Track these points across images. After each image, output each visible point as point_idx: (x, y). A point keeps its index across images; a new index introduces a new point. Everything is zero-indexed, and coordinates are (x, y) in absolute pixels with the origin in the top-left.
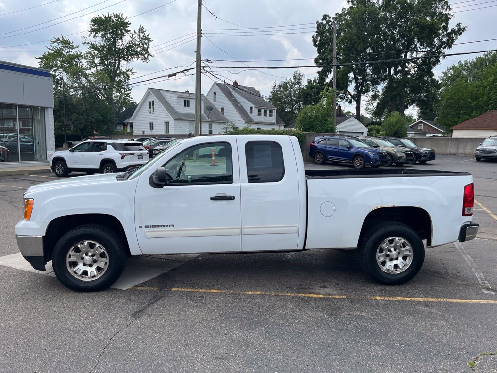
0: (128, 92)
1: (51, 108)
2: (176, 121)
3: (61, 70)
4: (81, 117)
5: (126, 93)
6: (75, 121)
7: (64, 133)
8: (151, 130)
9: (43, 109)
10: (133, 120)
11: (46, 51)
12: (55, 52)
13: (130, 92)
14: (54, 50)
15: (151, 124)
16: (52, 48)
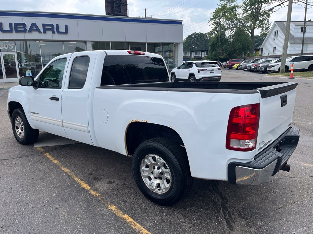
0: (268, 26)
1: (182, 43)
2: (291, 44)
3: (222, 18)
4: (228, 47)
5: (267, 27)
6: (224, 50)
7: (218, 57)
8: (274, 52)
9: (177, 44)
10: (264, 45)
11: (218, 7)
12: (222, 7)
13: (269, 26)
14: (222, 6)
15: (274, 48)
16: (220, 5)
